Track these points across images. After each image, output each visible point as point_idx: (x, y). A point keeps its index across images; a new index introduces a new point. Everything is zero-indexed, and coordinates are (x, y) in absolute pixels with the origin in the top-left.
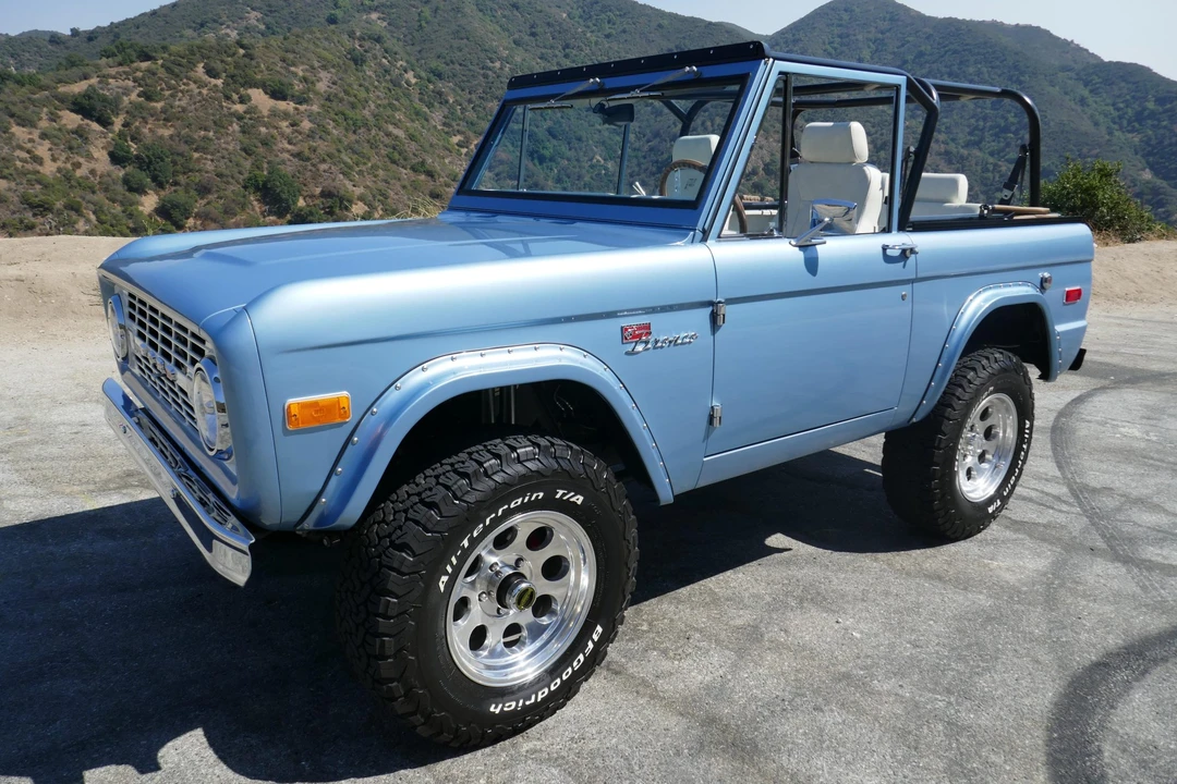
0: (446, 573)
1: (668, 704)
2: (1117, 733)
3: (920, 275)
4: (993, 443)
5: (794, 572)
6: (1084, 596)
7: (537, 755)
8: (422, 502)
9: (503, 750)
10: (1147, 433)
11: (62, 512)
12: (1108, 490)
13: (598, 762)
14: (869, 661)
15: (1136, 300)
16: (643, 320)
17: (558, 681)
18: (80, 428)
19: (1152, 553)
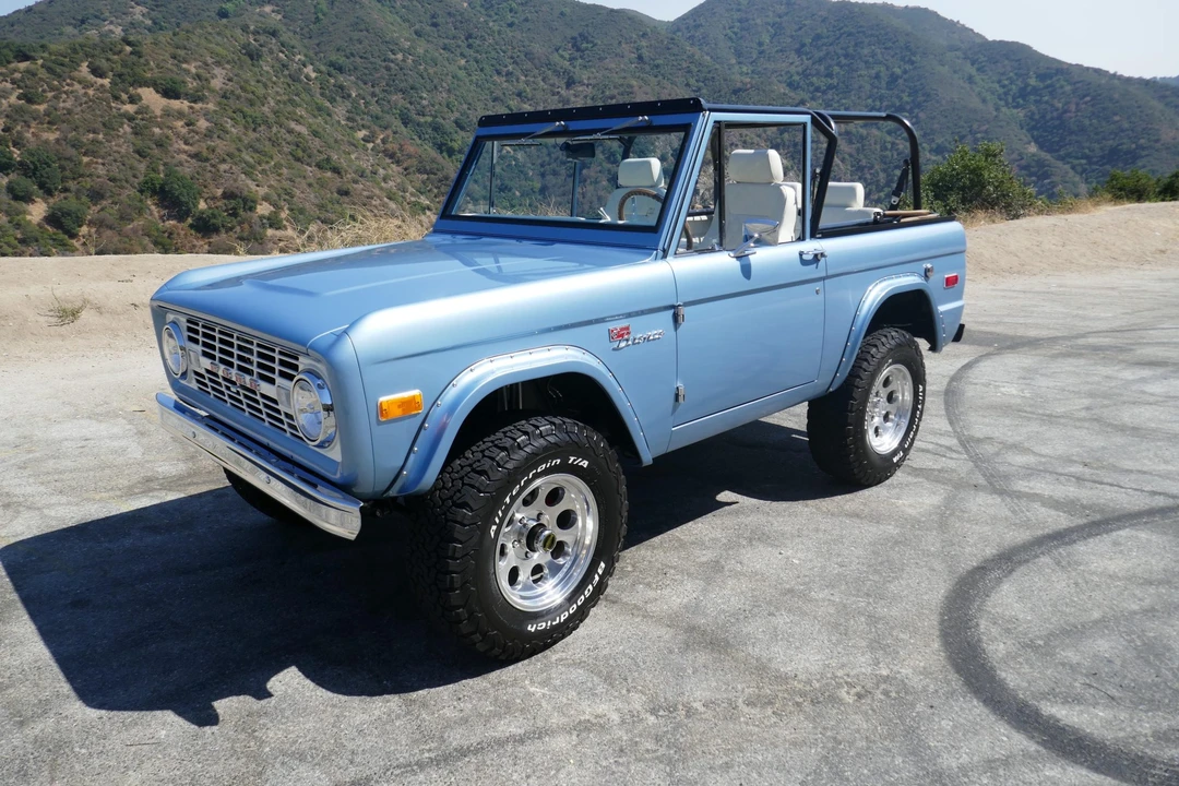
0: (495, 524)
1: (659, 620)
2: (990, 612)
3: (830, 272)
4: (894, 405)
5: (742, 519)
6: (969, 521)
7: (566, 662)
8: (474, 470)
9: (538, 661)
10: (1022, 391)
11: (102, 516)
12: (989, 439)
13: (611, 662)
14: (807, 579)
15: (1019, 273)
16: (624, 323)
17: (575, 606)
18: (84, 443)
19: (1021, 486)
